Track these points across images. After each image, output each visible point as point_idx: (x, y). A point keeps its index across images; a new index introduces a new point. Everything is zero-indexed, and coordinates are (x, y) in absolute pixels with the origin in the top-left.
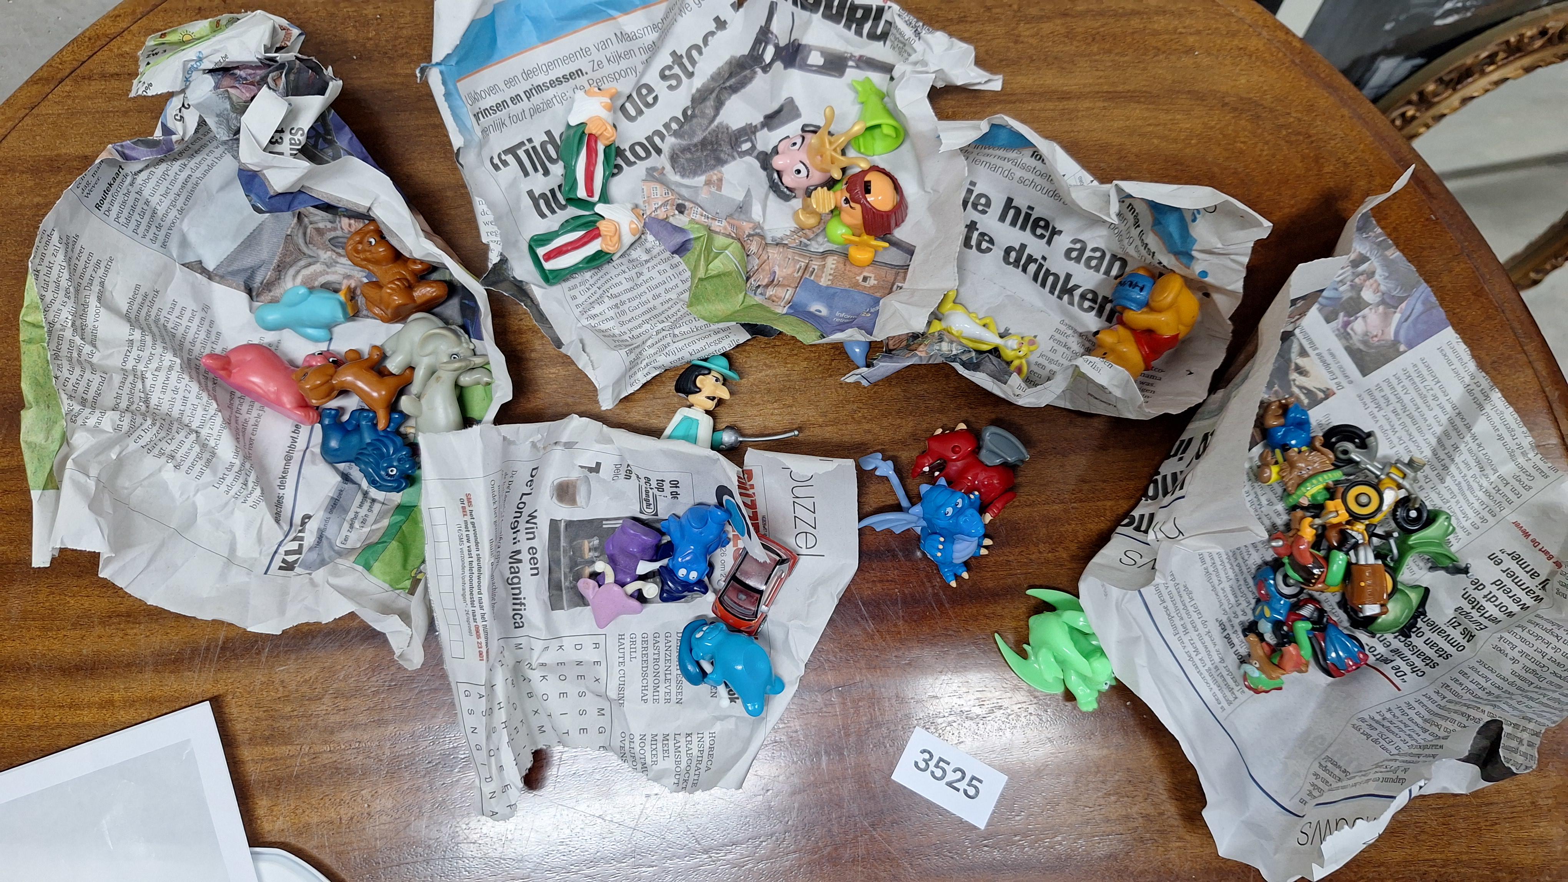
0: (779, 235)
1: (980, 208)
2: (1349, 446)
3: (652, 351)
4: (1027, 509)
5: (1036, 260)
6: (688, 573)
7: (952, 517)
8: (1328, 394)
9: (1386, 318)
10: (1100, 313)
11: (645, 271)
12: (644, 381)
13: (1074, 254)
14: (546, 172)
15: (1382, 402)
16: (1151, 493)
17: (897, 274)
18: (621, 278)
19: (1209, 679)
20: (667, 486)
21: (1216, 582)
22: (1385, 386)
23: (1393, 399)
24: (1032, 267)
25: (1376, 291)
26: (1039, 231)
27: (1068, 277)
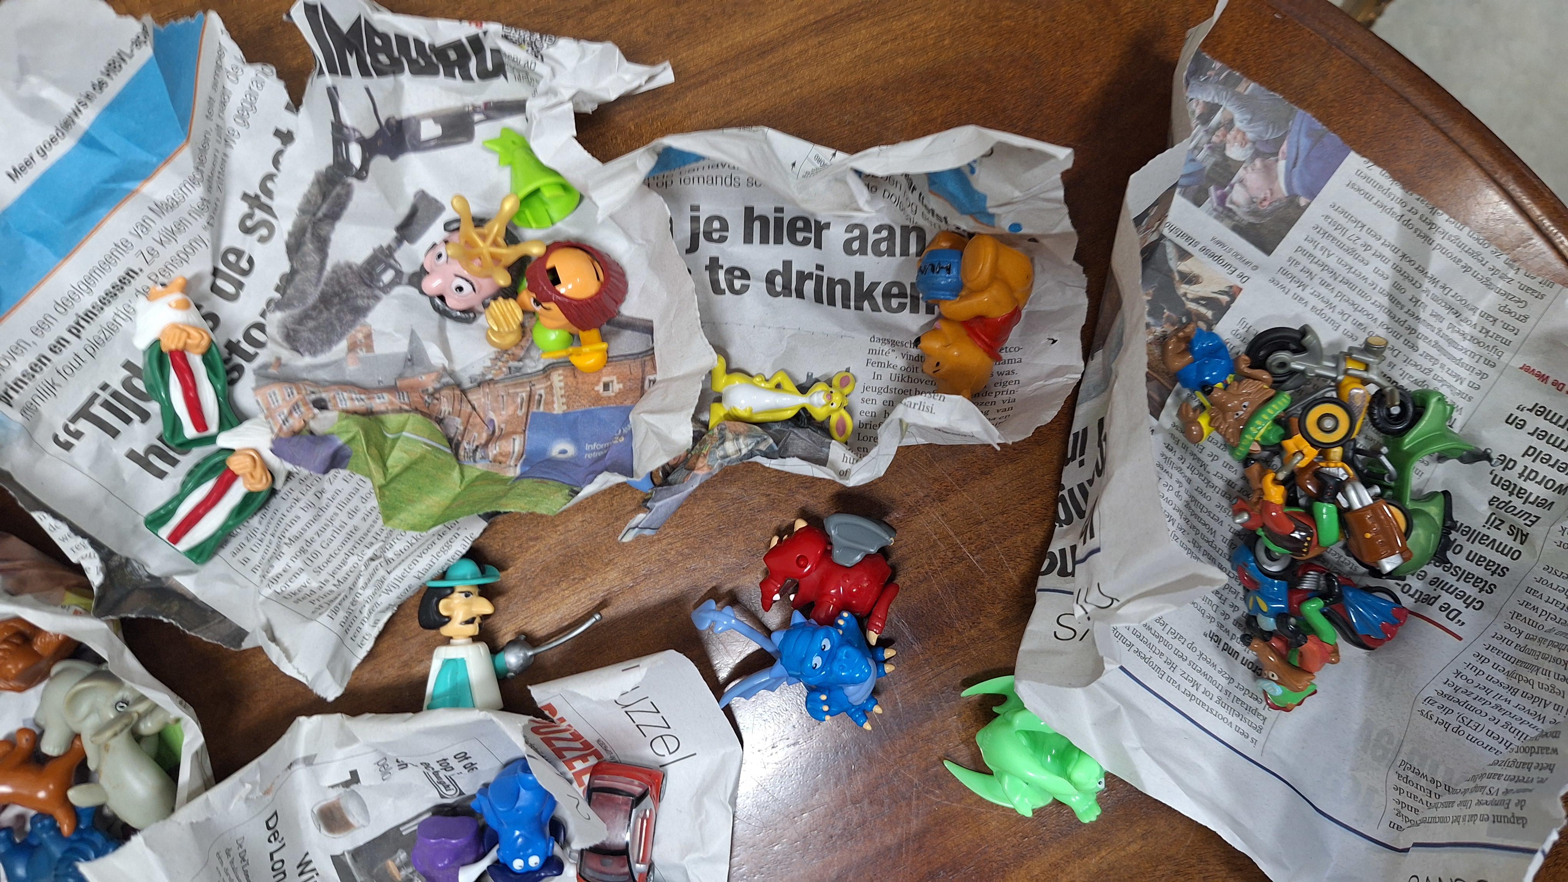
0: (477, 371)
1: (716, 236)
2: (1284, 355)
3: (369, 592)
5: (810, 276)
6: (526, 862)
7: (823, 668)
8: (1233, 293)
9: (1269, 172)
10: (915, 309)
12: (375, 632)
13: (856, 245)
14: (145, 416)
15: (1303, 277)
16: (1062, 516)
17: (643, 365)
18: (297, 511)
19: (1223, 712)
20: (453, 762)
22: (1299, 257)
23: (1315, 268)
24: (809, 286)
25: (1244, 142)
26: (800, 236)
27: (859, 276)
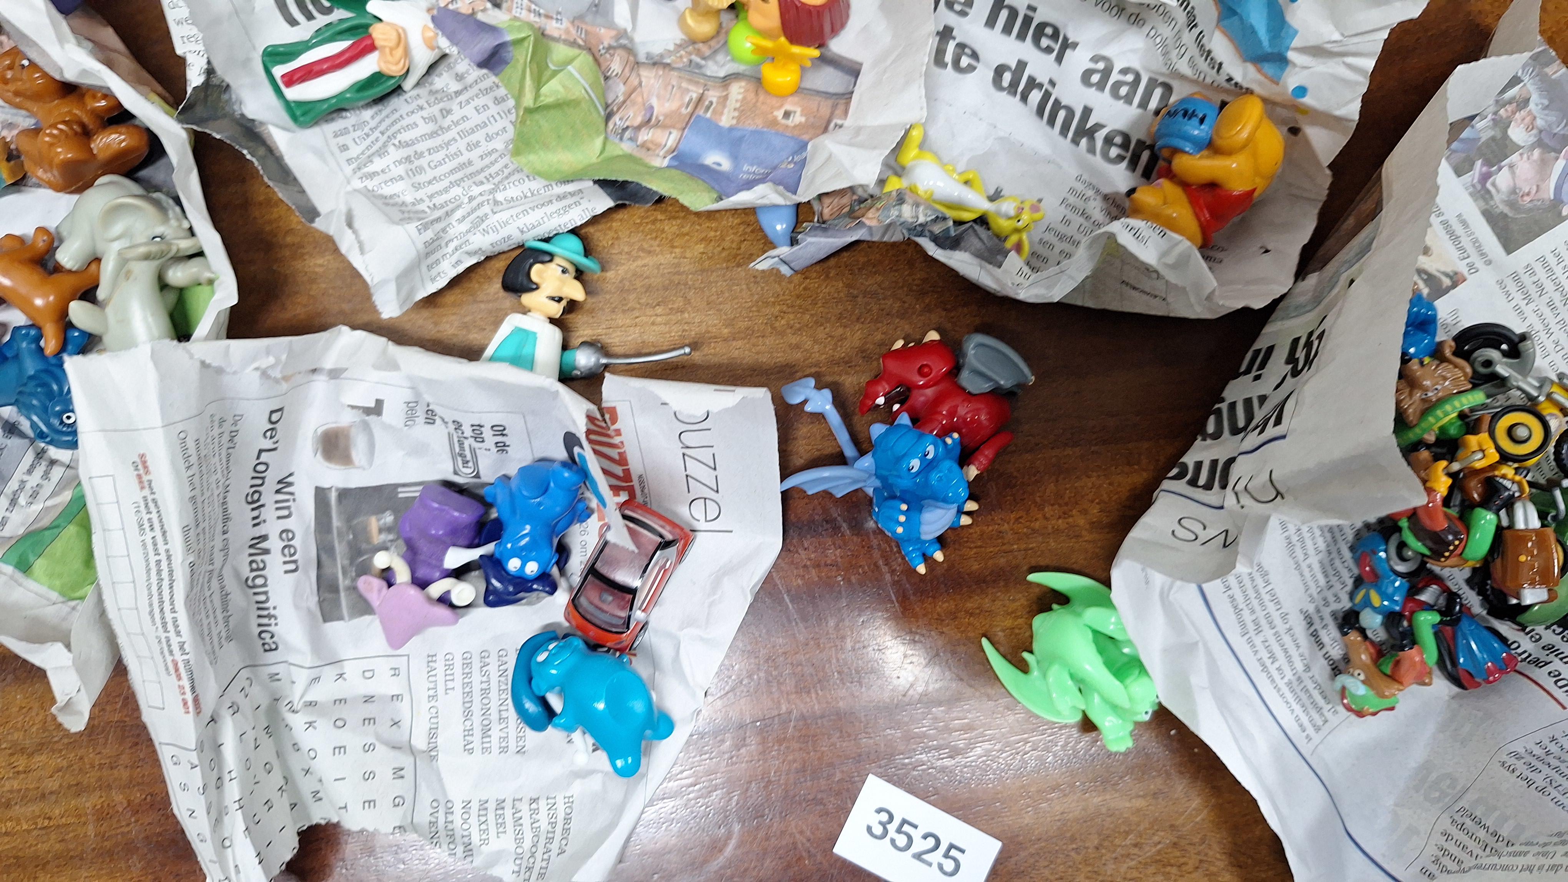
0: (657, 49)
1: (957, 7)
2: (1493, 354)
3: (463, 227)
4: (1028, 456)
5: (1040, 86)
6: (523, 565)
7: (918, 473)
8: (1456, 280)
9: (1544, 166)
10: (1133, 164)
11: (455, 107)
12: (453, 273)
13: (1095, 78)
15: (1533, 290)
16: (1211, 428)
17: (834, 107)
18: (416, 118)
19: (1289, 696)
20: (487, 433)
21: (1301, 557)
22: (1538, 267)
23: (1549, 286)
24: (1035, 96)
25: (1530, 127)
26: (1045, 42)
27: (1087, 112)
